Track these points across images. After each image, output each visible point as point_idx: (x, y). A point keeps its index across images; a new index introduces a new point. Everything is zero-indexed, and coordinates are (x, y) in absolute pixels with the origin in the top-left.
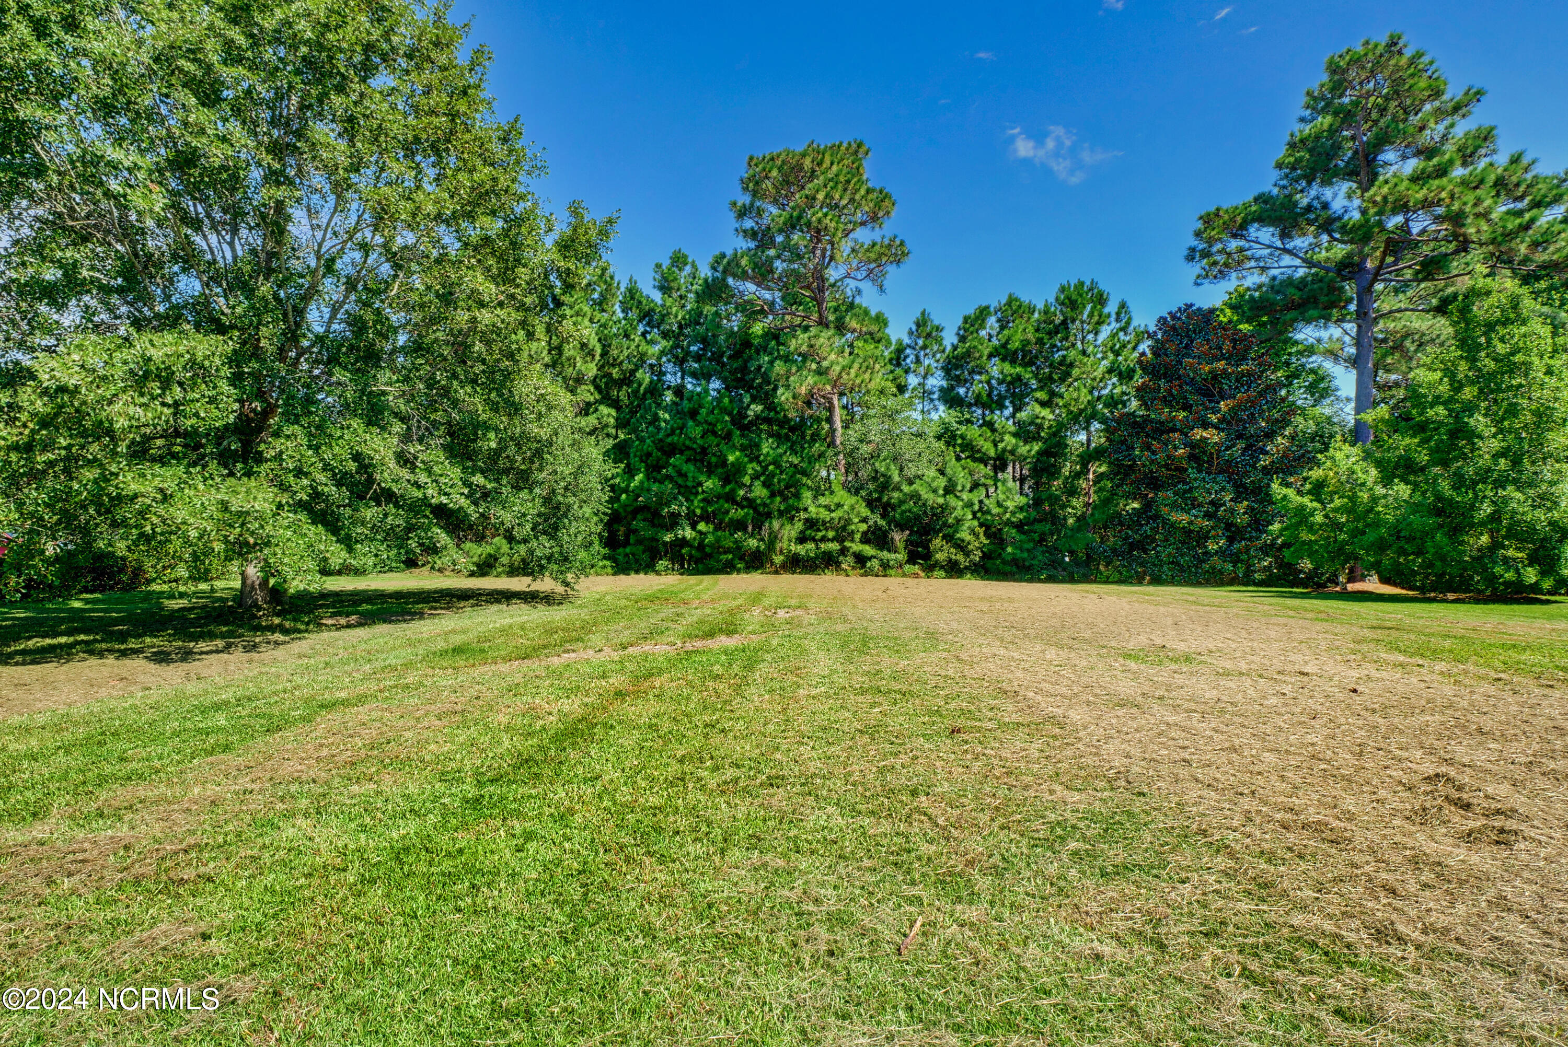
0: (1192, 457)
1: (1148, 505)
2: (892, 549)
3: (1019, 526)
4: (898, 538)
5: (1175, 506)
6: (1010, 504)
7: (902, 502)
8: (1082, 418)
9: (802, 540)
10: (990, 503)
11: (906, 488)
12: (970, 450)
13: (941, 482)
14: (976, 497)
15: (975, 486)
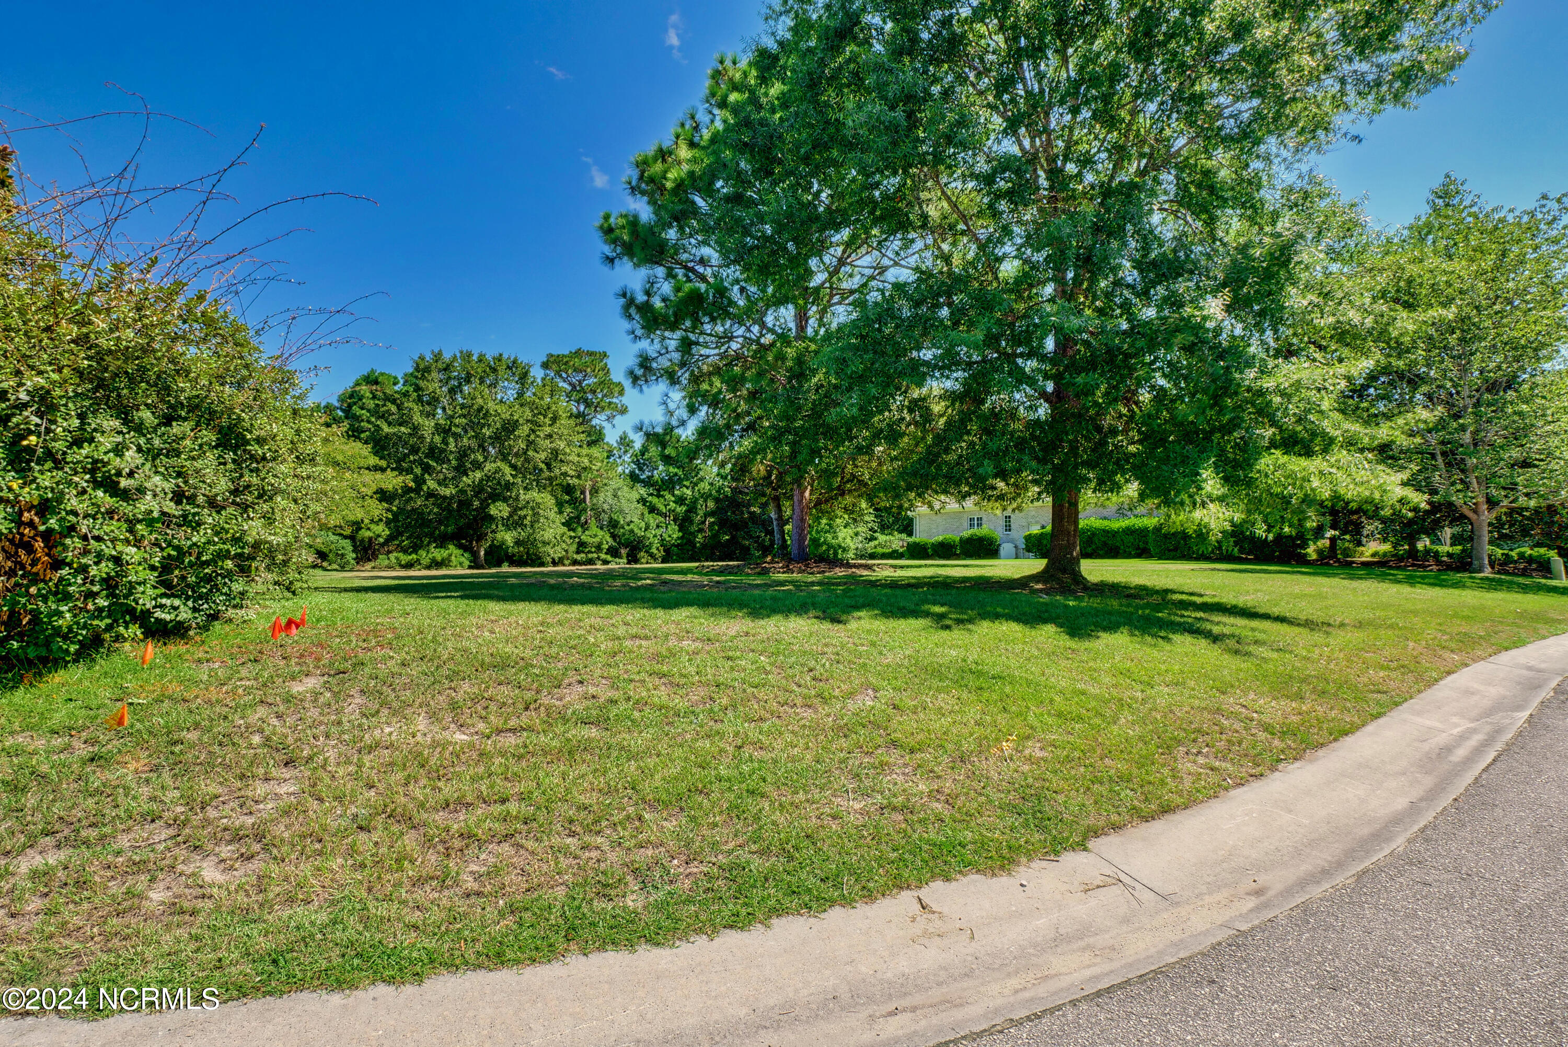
0: (750, 518)
1: (733, 537)
2: (621, 557)
3: (677, 546)
4: (624, 552)
5: (744, 538)
6: (675, 536)
7: (624, 534)
8: (706, 497)
9: (578, 552)
10: (665, 536)
11: (627, 528)
12: (653, 509)
13: (643, 525)
14: (659, 532)
15: (658, 526)
